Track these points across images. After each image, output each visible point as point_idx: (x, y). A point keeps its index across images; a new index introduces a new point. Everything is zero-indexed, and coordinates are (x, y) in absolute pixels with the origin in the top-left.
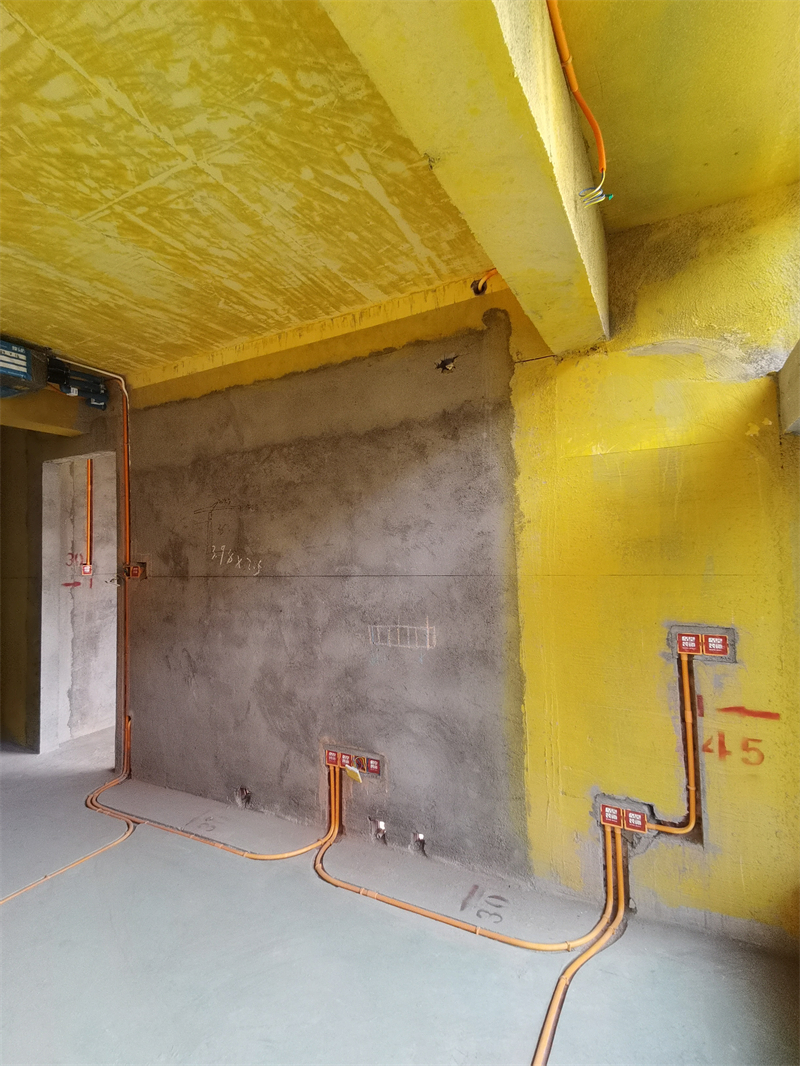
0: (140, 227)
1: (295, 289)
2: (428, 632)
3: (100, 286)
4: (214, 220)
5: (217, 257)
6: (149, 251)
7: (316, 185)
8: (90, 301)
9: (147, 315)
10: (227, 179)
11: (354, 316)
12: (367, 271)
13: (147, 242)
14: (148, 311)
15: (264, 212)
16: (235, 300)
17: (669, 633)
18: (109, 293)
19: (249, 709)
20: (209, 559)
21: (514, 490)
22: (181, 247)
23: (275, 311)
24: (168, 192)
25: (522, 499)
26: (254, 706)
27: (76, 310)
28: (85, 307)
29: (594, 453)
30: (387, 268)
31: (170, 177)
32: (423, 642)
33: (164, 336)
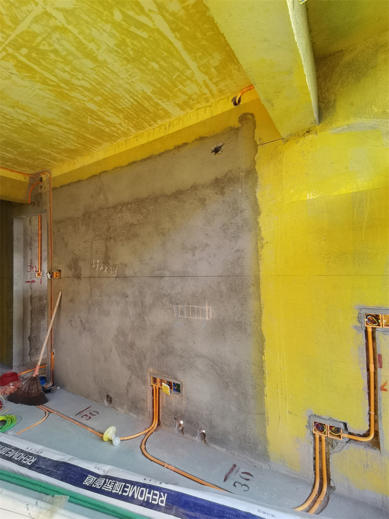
0: (28, 66)
1: (129, 108)
2: (207, 309)
3: (19, 111)
4: (70, 58)
5: (78, 86)
6: (39, 84)
7: (125, 25)
8: (17, 121)
9: (50, 130)
10: (69, 23)
11: (165, 126)
12: (169, 93)
13: (36, 78)
14: (50, 127)
15: (98, 50)
16: (96, 117)
17: (359, 313)
18: (25, 115)
19: (111, 351)
20: (91, 268)
21: (258, 223)
22: (55, 79)
23: (120, 124)
24: (35, 35)
25: (262, 229)
26: (114, 349)
27: (12, 128)
28: (16, 126)
29: (308, 198)
30: (180, 90)
31: (32, 22)
32: (204, 316)
33: (63, 143)
